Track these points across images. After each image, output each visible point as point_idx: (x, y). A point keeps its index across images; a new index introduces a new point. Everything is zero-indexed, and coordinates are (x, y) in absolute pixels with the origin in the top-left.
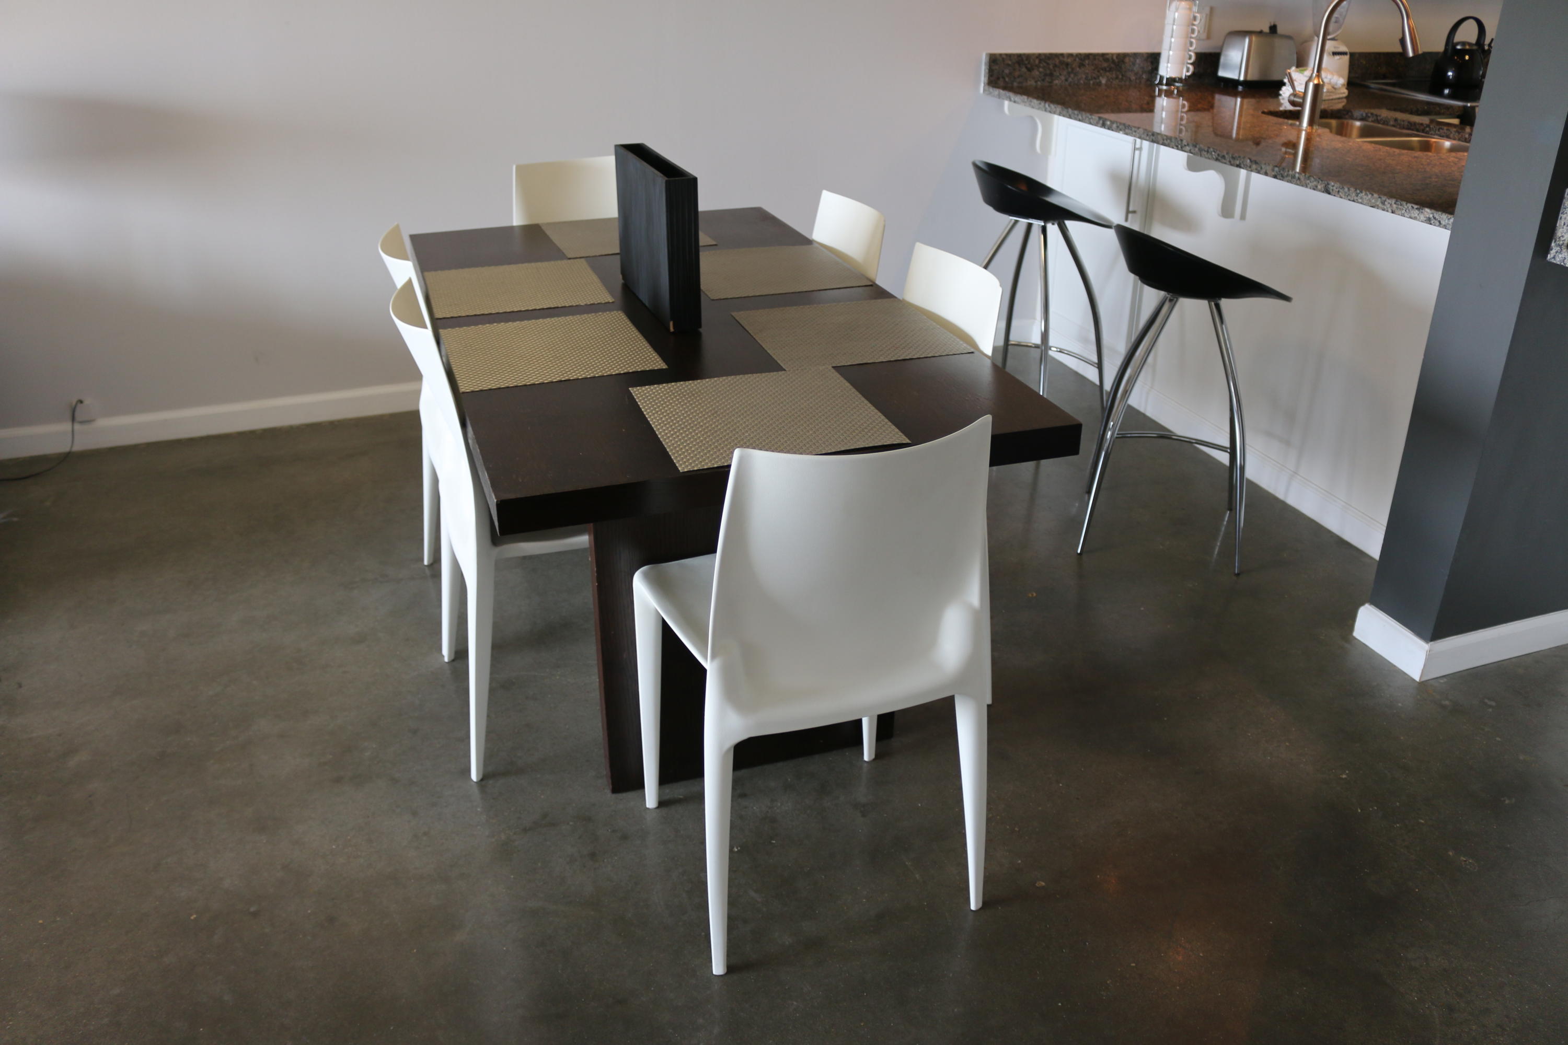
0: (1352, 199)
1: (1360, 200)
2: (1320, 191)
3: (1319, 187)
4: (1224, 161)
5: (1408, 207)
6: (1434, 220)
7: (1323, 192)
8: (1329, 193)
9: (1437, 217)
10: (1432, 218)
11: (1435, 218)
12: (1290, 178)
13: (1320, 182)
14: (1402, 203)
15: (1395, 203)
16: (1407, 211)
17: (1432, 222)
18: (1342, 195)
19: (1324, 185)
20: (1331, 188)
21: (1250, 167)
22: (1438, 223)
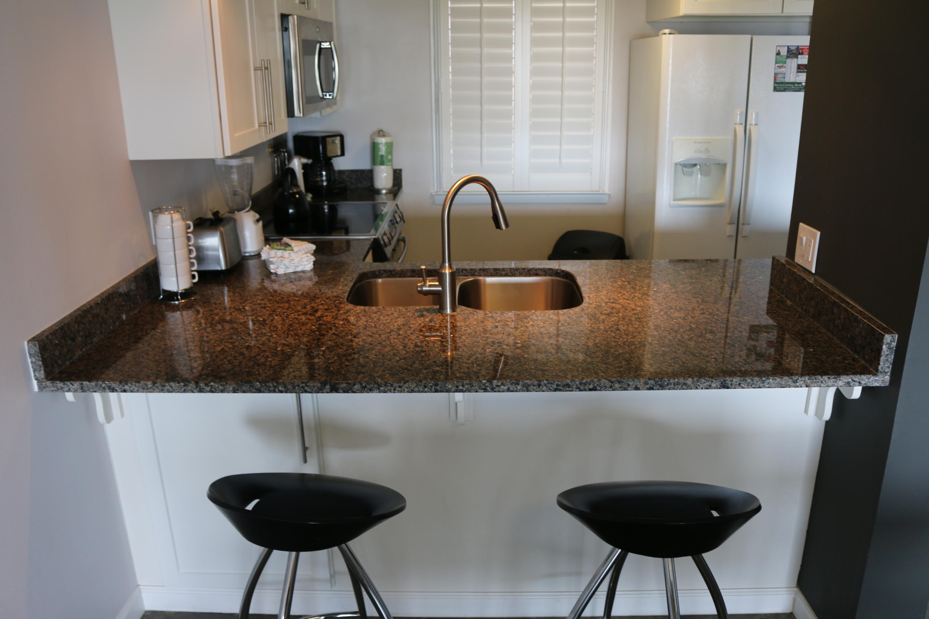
0: (758, 386)
1: (768, 386)
2: (716, 388)
3: (714, 385)
4: (570, 389)
5: (824, 379)
6: (854, 383)
7: (720, 388)
8: (728, 388)
9: (856, 380)
10: (852, 381)
11: (854, 381)
12: (672, 386)
13: (714, 381)
14: (816, 377)
15: (809, 379)
16: (823, 382)
17: (851, 384)
18: (744, 386)
19: (720, 382)
20: (730, 383)
21: (611, 387)
22: (858, 384)
